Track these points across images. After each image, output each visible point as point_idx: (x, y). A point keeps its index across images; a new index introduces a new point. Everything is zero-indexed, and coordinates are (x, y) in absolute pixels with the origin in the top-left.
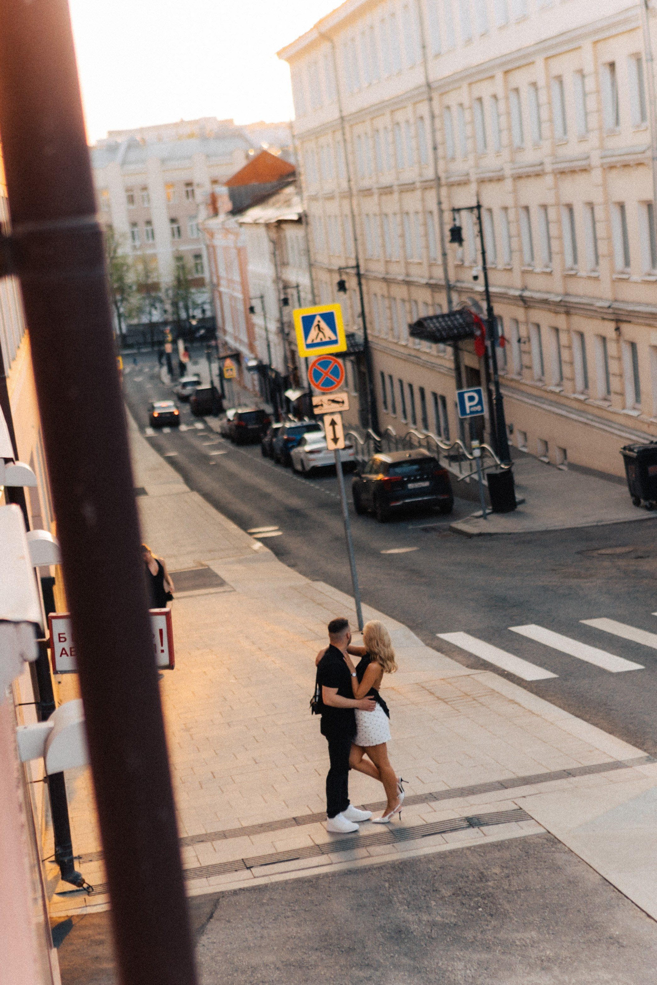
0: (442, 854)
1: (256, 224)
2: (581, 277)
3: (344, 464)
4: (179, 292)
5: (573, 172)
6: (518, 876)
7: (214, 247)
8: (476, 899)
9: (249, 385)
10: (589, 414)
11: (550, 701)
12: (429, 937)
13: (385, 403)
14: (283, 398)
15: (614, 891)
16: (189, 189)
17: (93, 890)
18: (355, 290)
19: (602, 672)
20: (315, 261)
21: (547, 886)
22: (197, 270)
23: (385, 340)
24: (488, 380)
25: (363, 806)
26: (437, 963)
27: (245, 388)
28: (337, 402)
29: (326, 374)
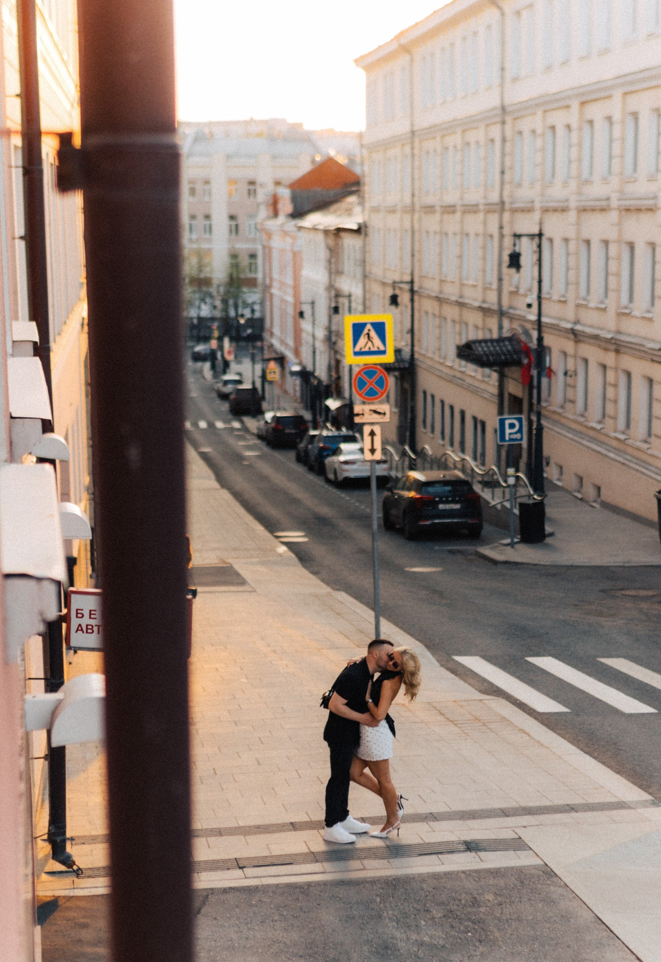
0: (437, 875)
1: (315, 229)
2: (633, 317)
3: (379, 478)
4: (231, 290)
5: (639, 210)
6: (511, 905)
7: (270, 249)
8: (467, 924)
9: (291, 391)
10: (628, 454)
11: (560, 735)
12: (415, 956)
13: (424, 422)
14: (323, 406)
15: (606, 930)
16: (252, 187)
17: (82, 872)
18: (406, 306)
19: (615, 711)
20: (370, 273)
21: (539, 918)
22: (250, 270)
23: (432, 359)
24: (531, 410)
27: (286, 392)
28: (379, 413)
29: (371, 383)
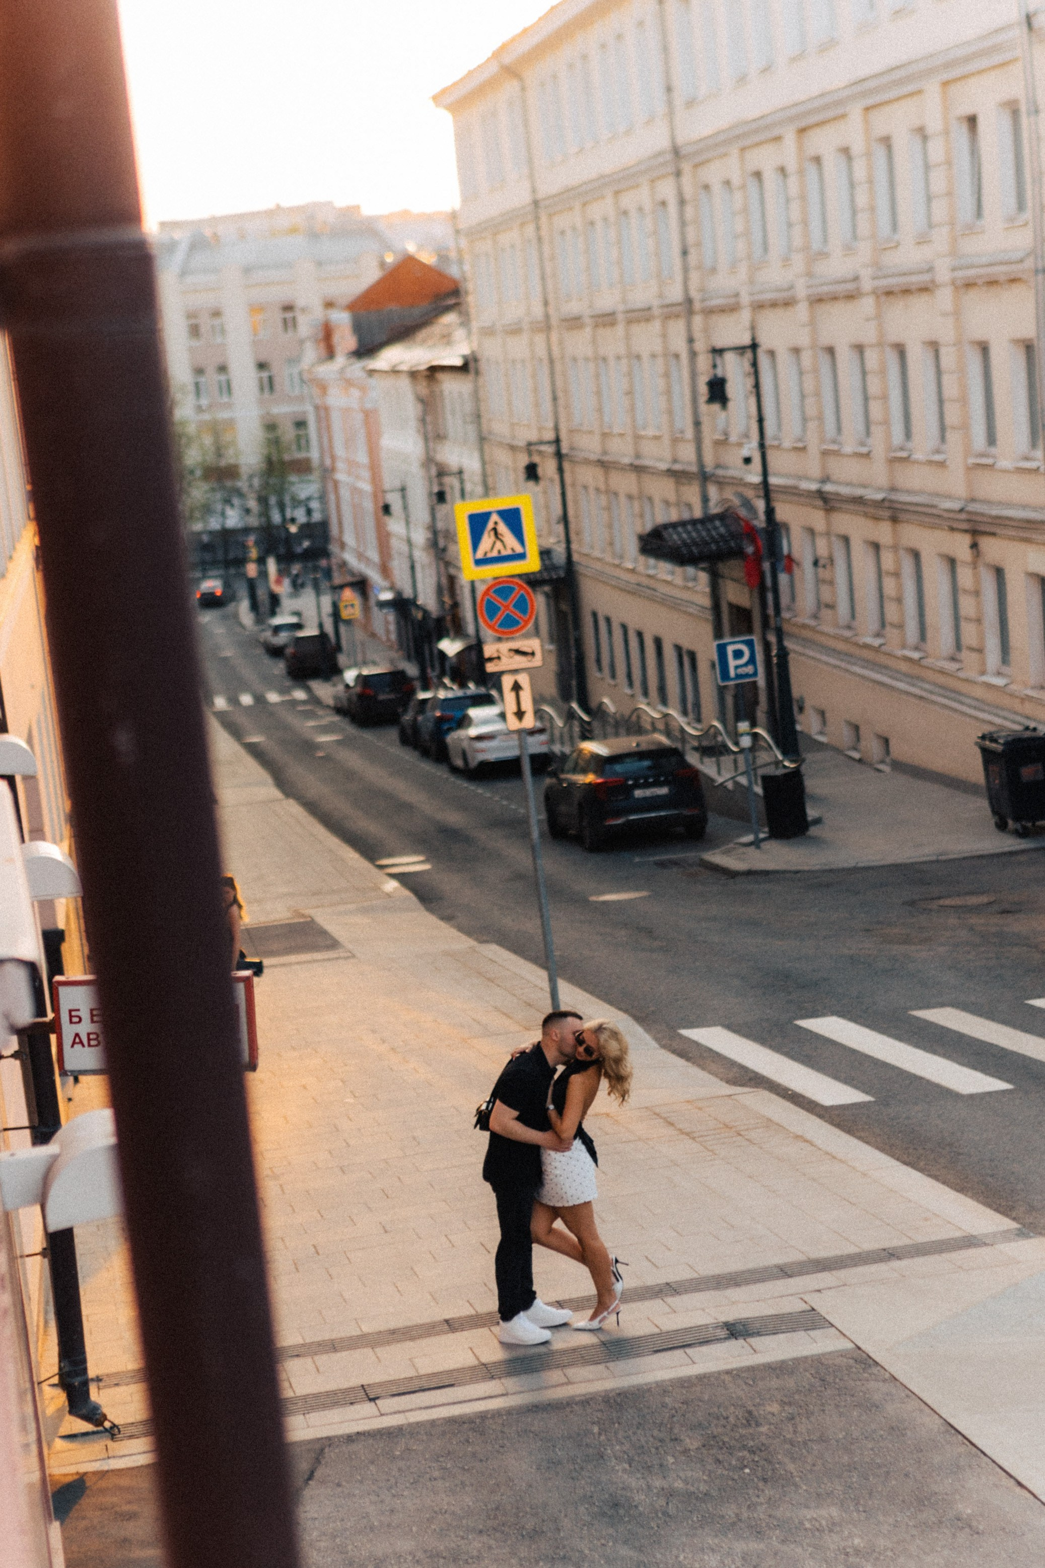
0: (685, 1381)
1: (395, 372)
2: (917, 462)
3: (534, 758)
4: (270, 481)
5: (906, 292)
6: (808, 1418)
7: (327, 409)
8: (741, 1454)
9: (380, 632)
10: (928, 682)
11: (860, 1138)
12: (663, 1514)
13: (598, 661)
14: (436, 652)
15: (964, 1443)
16: (289, 315)
17: (119, 1431)
18: (552, 480)
19: (946, 1093)
20: (490, 433)
21: (856, 1434)
22: (299, 447)
23: (599, 559)
24: (765, 625)
25: (557, 1302)
26: (677, 1557)
27: (373, 635)
28: (524, 653)
29: (507, 607)
